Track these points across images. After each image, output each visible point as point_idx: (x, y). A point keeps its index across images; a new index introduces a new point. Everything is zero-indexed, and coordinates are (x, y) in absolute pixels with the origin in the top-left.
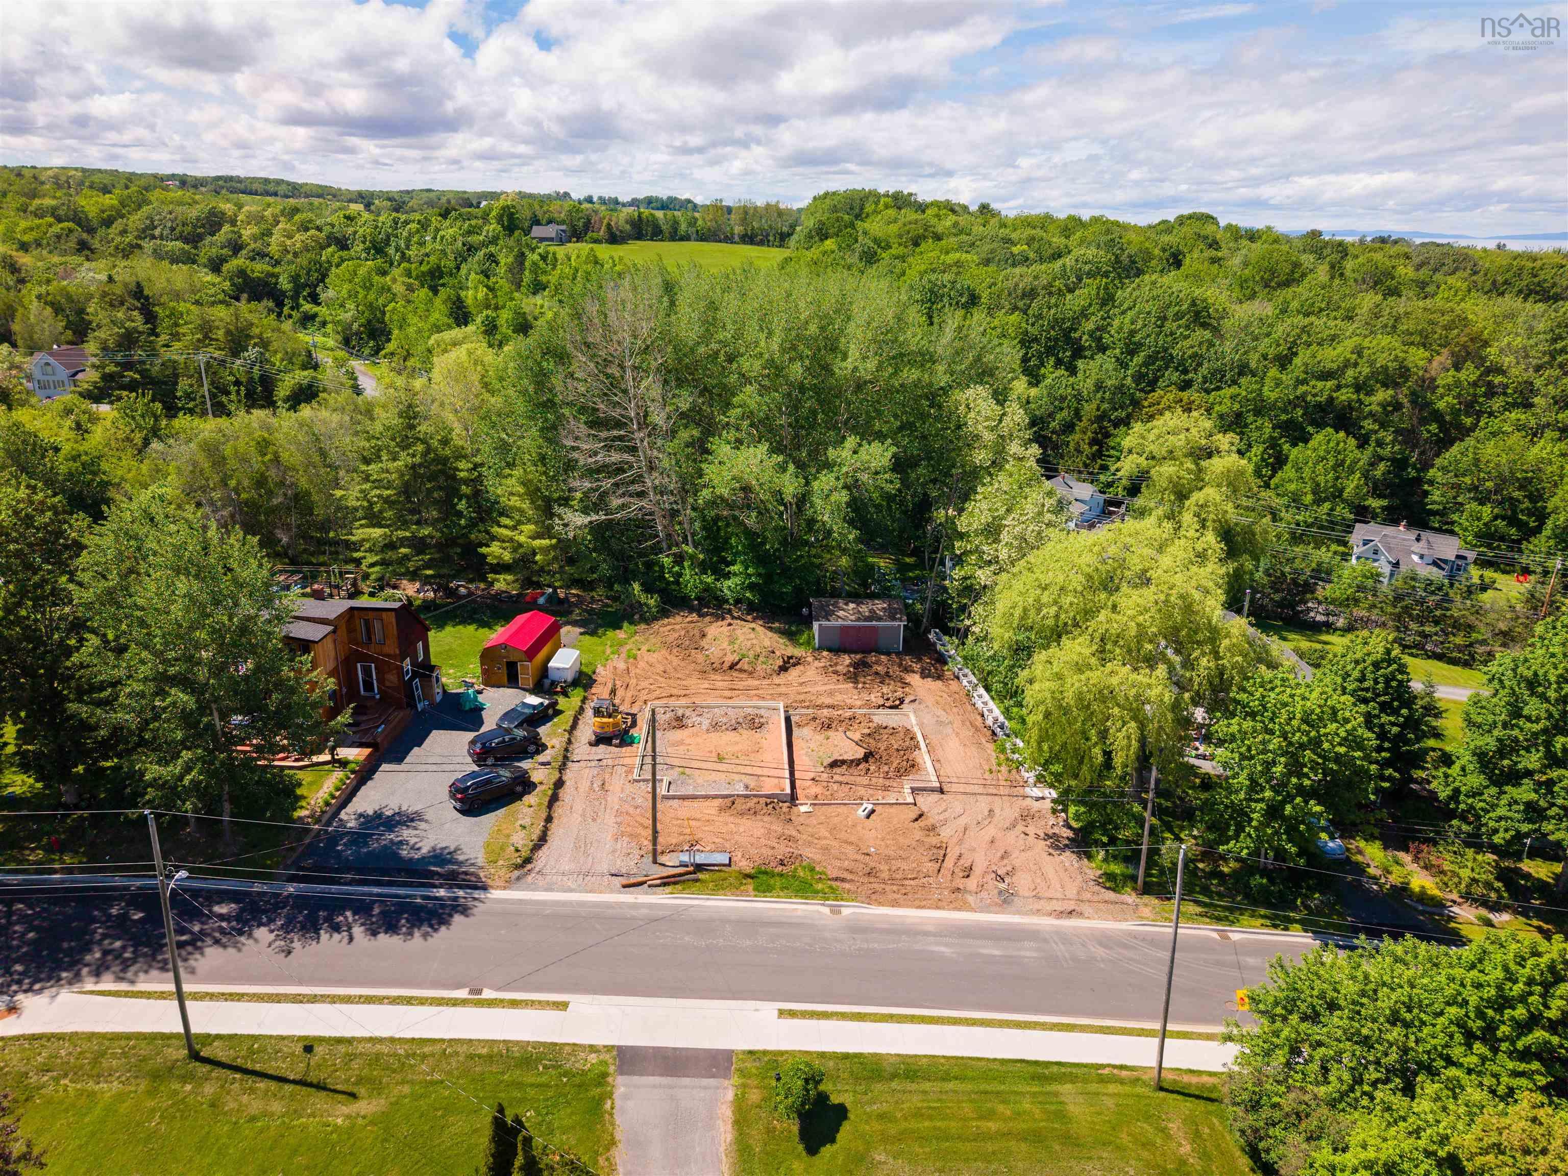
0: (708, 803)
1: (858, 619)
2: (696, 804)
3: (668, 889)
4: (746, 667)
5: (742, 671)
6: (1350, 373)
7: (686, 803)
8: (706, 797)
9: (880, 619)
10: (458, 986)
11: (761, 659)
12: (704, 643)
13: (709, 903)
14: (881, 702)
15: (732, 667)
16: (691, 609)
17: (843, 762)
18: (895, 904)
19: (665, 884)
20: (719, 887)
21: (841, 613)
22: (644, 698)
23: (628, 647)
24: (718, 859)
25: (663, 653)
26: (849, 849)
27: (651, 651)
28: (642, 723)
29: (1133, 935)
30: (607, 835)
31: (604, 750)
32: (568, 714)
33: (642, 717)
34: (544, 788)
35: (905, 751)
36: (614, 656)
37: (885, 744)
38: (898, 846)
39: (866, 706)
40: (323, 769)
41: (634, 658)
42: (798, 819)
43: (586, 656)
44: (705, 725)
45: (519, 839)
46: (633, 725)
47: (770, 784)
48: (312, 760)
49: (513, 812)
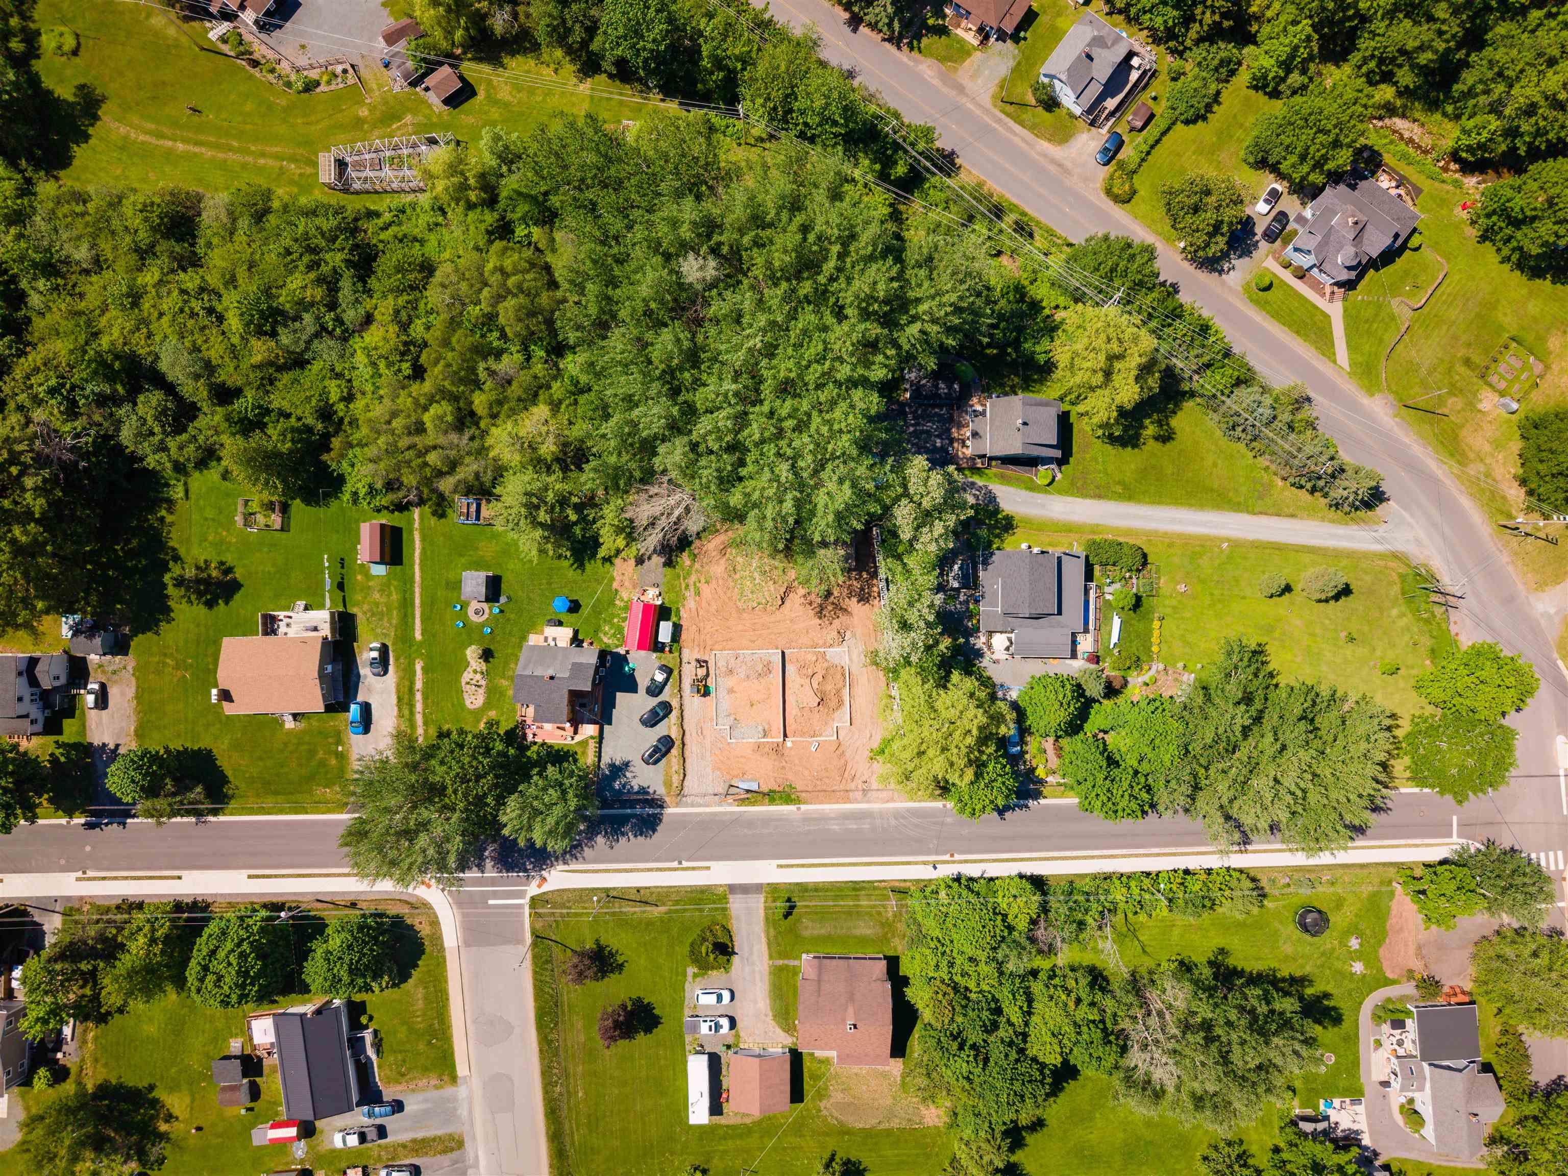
0: (748, 746)
2: (743, 746)
3: (736, 803)
7: (739, 745)
10: (674, 861)
13: (752, 809)
22: (709, 643)
23: (693, 578)
24: (754, 787)
25: (713, 584)
26: (806, 773)
27: (707, 582)
28: (712, 672)
29: (908, 810)
30: (709, 770)
31: (697, 699)
32: (676, 673)
33: (711, 665)
34: (678, 743)
35: (838, 691)
36: (687, 594)
37: (829, 687)
38: (826, 769)
39: (824, 645)
40: (584, 743)
41: (698, 593)
42: (786, 752)
43: (672, 595)
44: (742, 676)
45: (676, 780)
46: (708, 675)
47: (774, 728)
48: (578, 738)
49: (669, 762)
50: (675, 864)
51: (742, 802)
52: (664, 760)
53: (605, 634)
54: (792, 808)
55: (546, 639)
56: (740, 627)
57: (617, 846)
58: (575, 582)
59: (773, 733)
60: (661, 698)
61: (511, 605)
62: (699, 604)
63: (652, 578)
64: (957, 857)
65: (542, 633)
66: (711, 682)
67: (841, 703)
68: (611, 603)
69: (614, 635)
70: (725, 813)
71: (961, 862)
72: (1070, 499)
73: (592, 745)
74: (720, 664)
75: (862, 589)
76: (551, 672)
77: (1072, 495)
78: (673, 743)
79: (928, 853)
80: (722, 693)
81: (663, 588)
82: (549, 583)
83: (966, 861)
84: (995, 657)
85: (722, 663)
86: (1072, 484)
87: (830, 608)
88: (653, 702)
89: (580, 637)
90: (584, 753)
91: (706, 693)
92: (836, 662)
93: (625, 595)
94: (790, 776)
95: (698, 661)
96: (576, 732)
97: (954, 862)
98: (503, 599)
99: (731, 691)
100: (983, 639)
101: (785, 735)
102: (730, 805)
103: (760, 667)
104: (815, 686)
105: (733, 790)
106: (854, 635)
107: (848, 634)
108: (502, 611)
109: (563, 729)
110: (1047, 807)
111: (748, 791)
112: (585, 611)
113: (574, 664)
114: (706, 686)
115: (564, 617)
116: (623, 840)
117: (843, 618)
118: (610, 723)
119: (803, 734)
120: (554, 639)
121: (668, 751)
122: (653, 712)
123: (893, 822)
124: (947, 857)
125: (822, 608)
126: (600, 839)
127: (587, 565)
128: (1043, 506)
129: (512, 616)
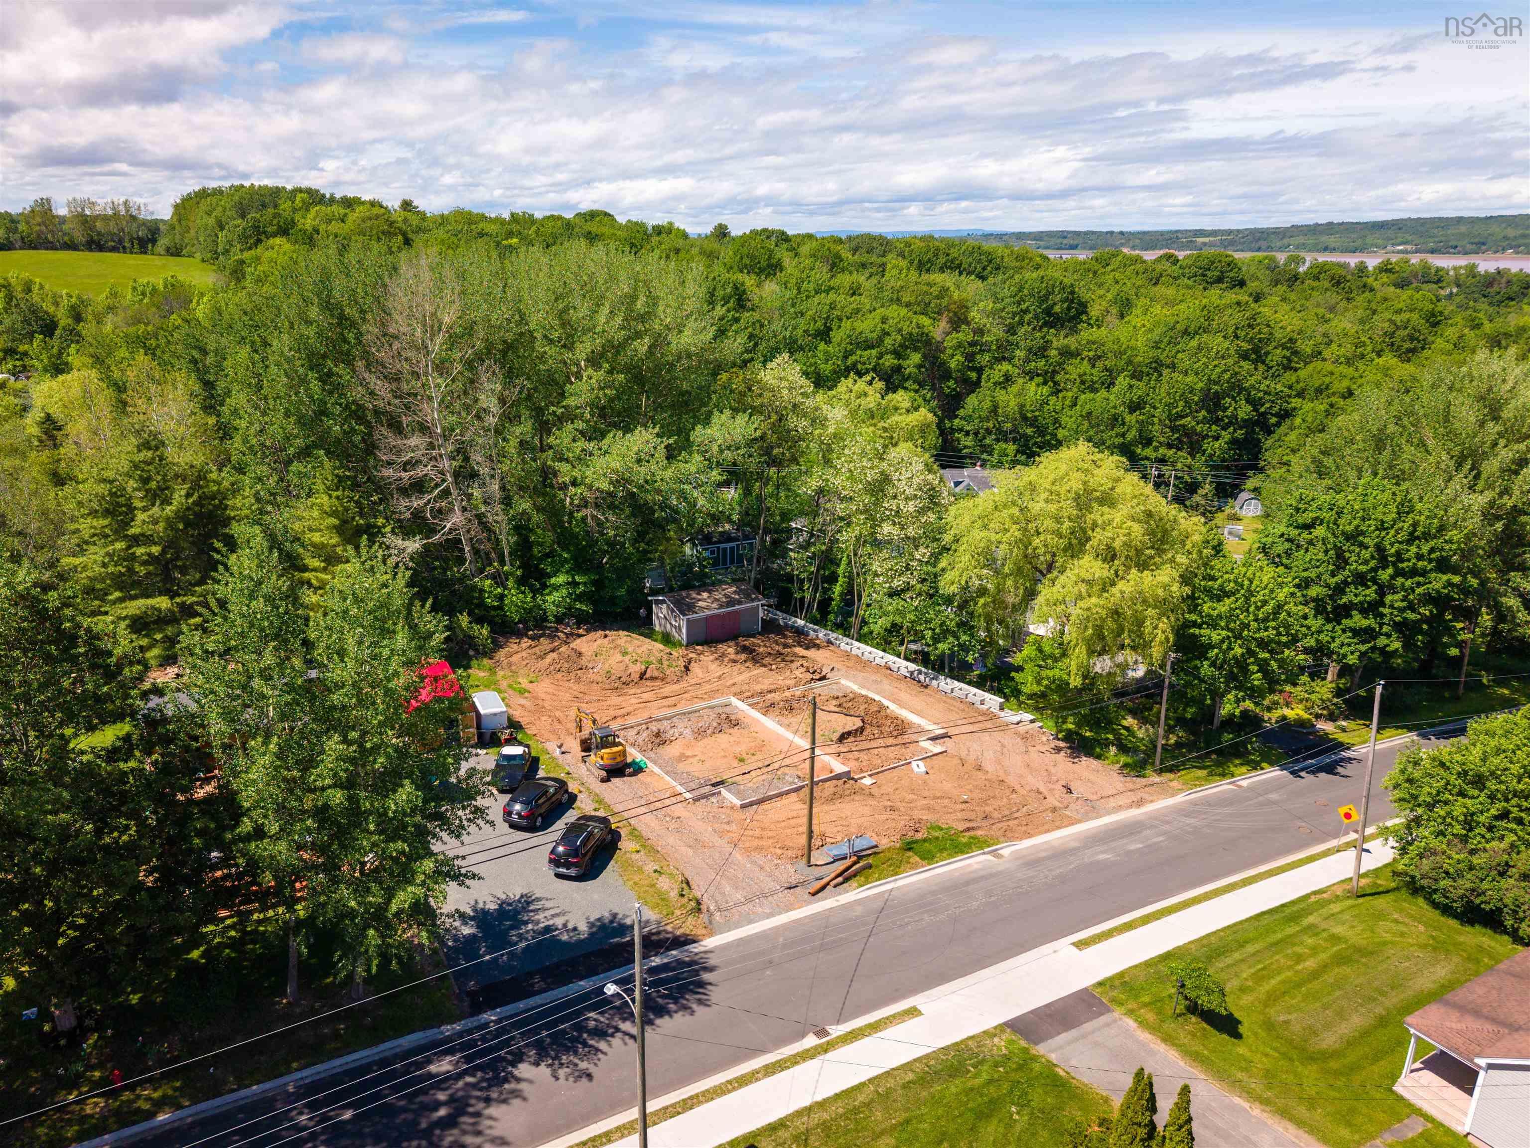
0: (785, 801)
1: (721, 607)
2: (778, 804)
3: (854, 883)
4: (656, 674)
5: (653, 678)
6: (888, 341)
7: (765, 806)
8: (780, 795)
9: (740, 602)
10: (803, 1035)
11: (665, 663)
12: (584, 662)
13: (900, 883)
14: (810, 676)
15: (642, 676)
16: (520, 635)
17: (849, 733)
18: (1029, 835)
19: (846, 880)
20: (896, 868)
21: (701, 604)
23: (504, 683)
25: (547, 681)
26: (946, 802)
27: (533, 682)
36: (504, 695)
38: (979, 788)
42: (873, 791)
44: (688, 735)
45: (669, 884)
49: (628, 862)
50: (811, 1041)
52: (612, 864)
54: (981, 857)
62: (535, 699)
67: (899, 721)
75: (798, 642)
94: (923, 816)
116: (611, 1047)
121: (609, 847)
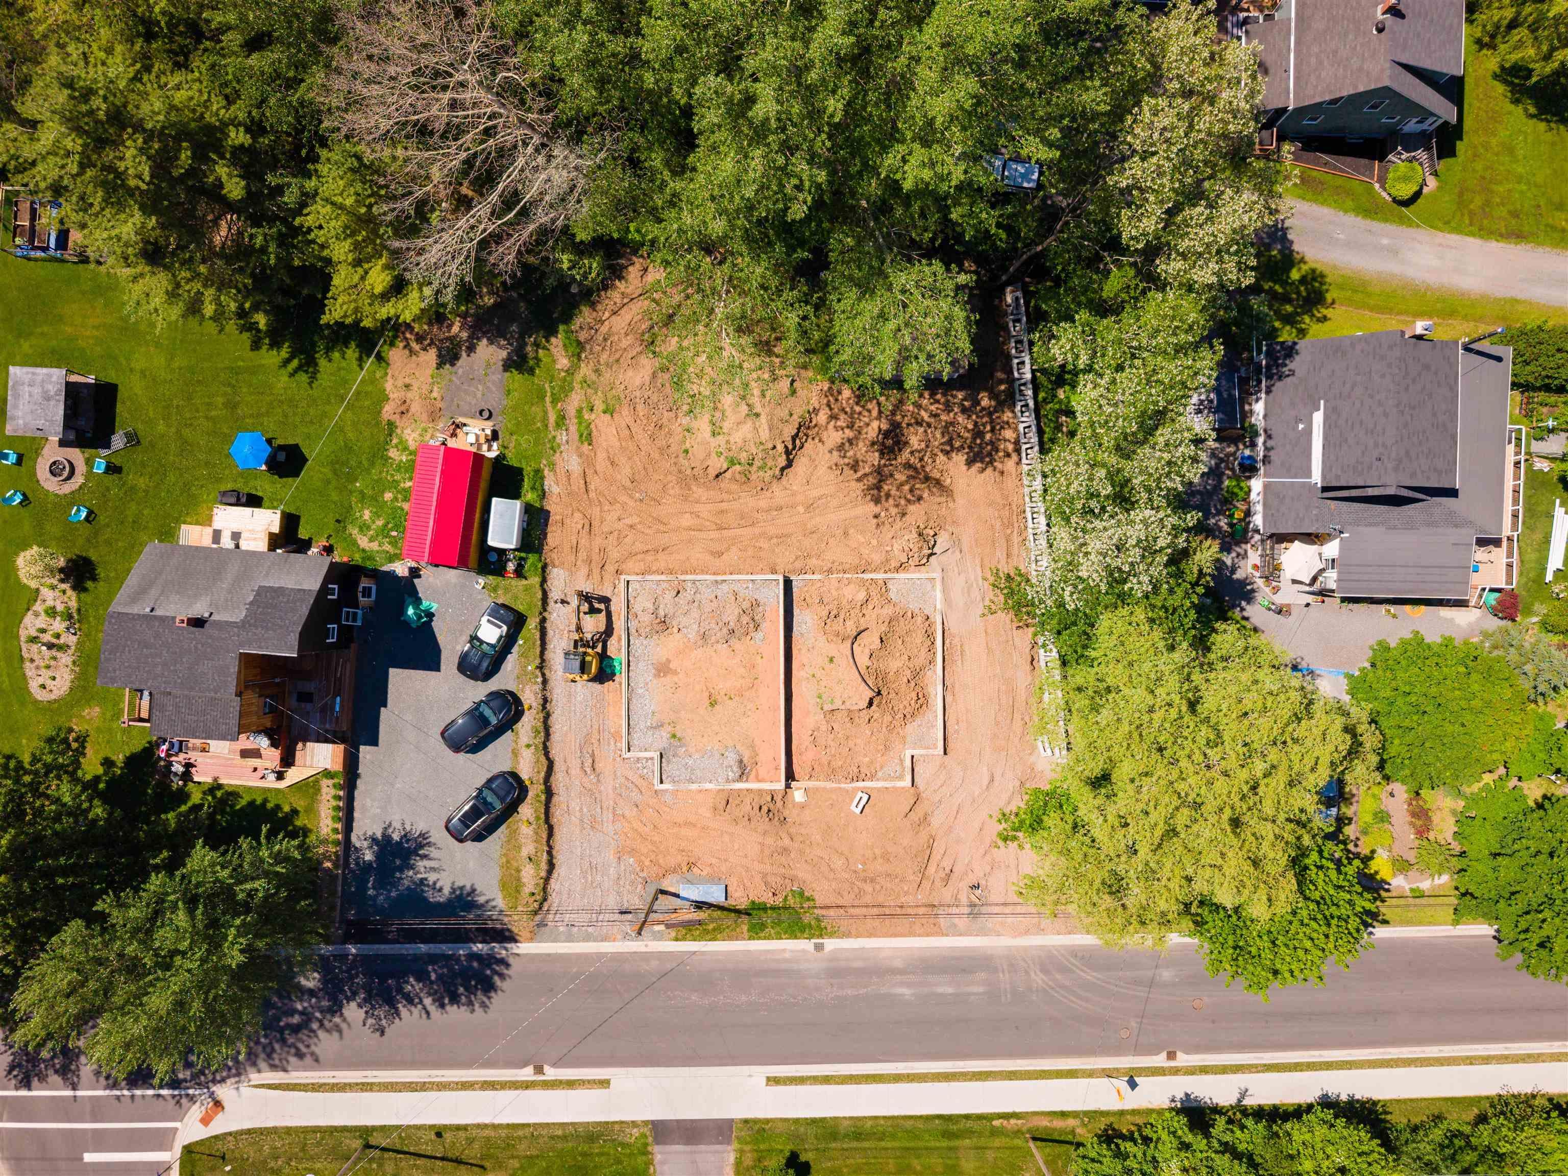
4: (737, 477)
5: (732, 481)
10: (525, 1065)
11: (757, 463)
13: (709, 948)
15: (719, 475)
20: (717, 931)
22: (614, 554)
23: (575, 400)
24: (716, 895)
25: (625, 416)
26: (839, 863)
27: (609, 411)
28: (619, 624)
29: (1075, 952)
30: (611, 856)
31: (584, 689)
32: (532, 624)
33: (618, 606)
34: (535, 791)
35: (917, 674)
36: (562, 437)
37: (894, 664)
38: (886, 857)
39: (885, 566)
40: (310, 787)
41: (587, 437)
42: (791, 814)
43: (525, 441)
44: (692, 633)
45: (530, 877)
46: (609, 631)
47: (765, 757)
48: (294, 775)
49: (514, 833)
50: (526, 1074)
51: (688, 929)
52: (503, 830)
53: (364, 528)
54: (804, 946)
55: (217, 535)
56: (687, 521)
57: (395, 1029)
58: (292, 402)
59: (762, 771)
60: (496, 684)
61: (139, 455)
62: (589, 462)
63: (478, 396)
64: (1183, 1059)
65: (208, 521)
66: (616, 648)
67: (922, 701)
68: (379, 454)
69: (384, 532)
70: (646, 957)
71: (1191, 1071)
72: (1454, 239)
73: (329, 793)
74: (637, 607)
75: (978, 433)
76: (200, 609)
77: (1458, 230)
78: (523, 790)
79: (1117, 1050)
80: (642, 673)
81: (502, 423)
82: (232, 406)
83: (1204, 1070)
84: (1280, 599)
85: (642, 604)
86: (1461, 202)
87: (900, 477)
88: (479, 691)
89: (303, 534)
90: (311, 810)
91: (604, 675)
92: (914, 606)
93: (411, 435)
94: (802, 872)
95: (585, 597)
96: (288, 760)
97: (1176, 1071)
98: (118, 441)
99: (663, 669)
100: (1254, 557)
101: (790, 776)
102: (658, 937)
103: (731, 615)
104: (863, 660)
105: (664, 902)
106: (956, 542)
107: (943, 541)
108: (112, 469)
109: (255, 753)
110: (1393, 946)
111: (700, 905)
112: (312, 471)
113: (262, 591)
114: (603, 656)
115: (265, 485)
116: (409, 1016)
117: (931, 499)
118: (374, 741)
119: (832, 773)
120: (236, 536)
121: (511, 809)
122: (475, 715)
123: (1038, 979)
124: (1160, 1060)
125: (881, 475)
126: (353, 1012)
127: (322, 362)
128: (1394, 252)
129: (142, 483)
